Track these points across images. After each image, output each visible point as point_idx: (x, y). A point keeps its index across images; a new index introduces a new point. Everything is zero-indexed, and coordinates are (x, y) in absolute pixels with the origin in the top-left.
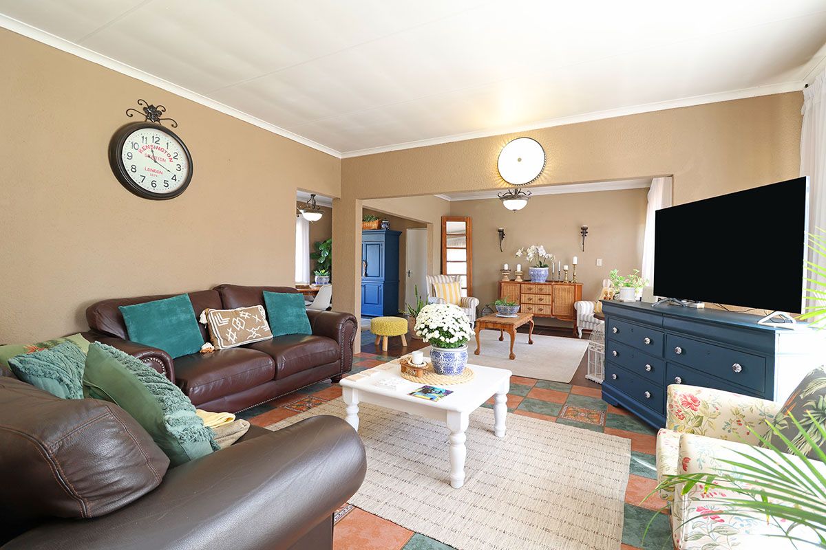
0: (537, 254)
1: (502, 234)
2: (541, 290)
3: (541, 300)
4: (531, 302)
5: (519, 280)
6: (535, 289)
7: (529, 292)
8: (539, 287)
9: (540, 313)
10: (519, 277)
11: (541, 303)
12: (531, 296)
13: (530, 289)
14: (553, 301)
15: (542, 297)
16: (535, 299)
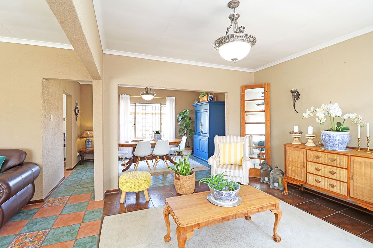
0: (328, 115)
1: (296, 95)
2: (333, 160)
3: (333, 173)
4: (319, 173)
5: (310, 144)
6: (324, 157)
7: (316, 160)
8: (330, 156)
9: (332, 189)
10: (310, 141)
11: (332, 176)
12: (320, 166)
13: (318, 157)
14: (350, 178)
15: (335, 170)
16: (325, 170)
